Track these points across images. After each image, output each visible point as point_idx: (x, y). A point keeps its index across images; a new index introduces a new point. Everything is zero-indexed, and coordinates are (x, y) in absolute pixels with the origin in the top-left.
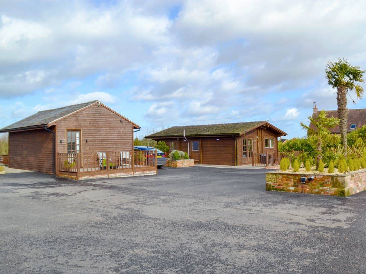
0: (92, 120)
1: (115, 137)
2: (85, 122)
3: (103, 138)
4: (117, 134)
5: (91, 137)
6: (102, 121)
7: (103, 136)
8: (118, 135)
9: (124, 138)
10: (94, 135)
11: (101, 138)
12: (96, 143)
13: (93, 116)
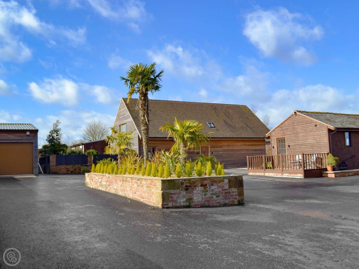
0: (292, 129)
1: (311, 141)
2: (287, 131)
3: (301, 143)
4: (312, 138)
5: (292, 142)
6: (299, 128)
7: (301, 141)
8: (314, 138)
9: (319, 142)
10: (294, 140)
11: (299, 143)
12: (296, 147)
13: (292, 125)
